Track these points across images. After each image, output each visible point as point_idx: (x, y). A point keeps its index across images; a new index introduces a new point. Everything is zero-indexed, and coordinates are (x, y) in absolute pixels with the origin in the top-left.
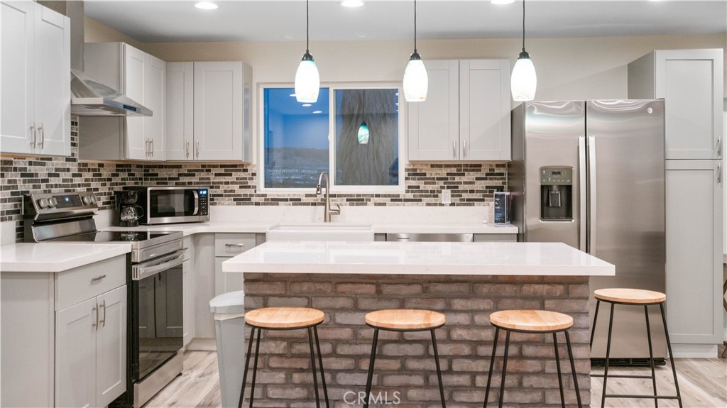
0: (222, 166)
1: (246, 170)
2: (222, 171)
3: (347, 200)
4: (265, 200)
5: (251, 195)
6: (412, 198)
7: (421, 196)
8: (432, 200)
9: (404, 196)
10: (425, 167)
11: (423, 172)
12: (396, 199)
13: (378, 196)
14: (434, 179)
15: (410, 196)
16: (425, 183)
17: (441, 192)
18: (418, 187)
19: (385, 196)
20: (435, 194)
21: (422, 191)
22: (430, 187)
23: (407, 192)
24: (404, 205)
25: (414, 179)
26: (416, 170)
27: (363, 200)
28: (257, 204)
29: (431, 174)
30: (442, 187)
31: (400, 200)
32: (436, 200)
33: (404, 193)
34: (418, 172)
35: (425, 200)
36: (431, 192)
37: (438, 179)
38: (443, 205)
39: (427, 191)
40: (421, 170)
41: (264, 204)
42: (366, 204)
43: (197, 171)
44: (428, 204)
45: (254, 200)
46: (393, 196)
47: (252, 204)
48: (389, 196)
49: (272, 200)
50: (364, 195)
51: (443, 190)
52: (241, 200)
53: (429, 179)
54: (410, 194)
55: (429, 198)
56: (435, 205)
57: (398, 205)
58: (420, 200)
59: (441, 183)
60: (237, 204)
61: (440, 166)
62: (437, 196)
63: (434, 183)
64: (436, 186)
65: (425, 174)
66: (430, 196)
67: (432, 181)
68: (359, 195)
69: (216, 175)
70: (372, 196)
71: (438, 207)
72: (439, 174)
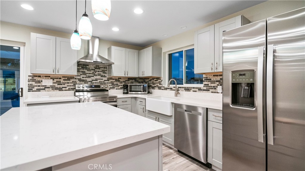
0: (156, 78)
1: (160, 79)
2: (156, 79)
3: (185, 89)
4: (164, 88)
5: (161, 87)
6: (206, 89)
7: (209, 88)
8: (214, 90)
9: (203, 88)
10: (211, 76)
11: (210, 78)
12: (200, 89)
13: (194, 88)
14: (214, 81)
15: (205, 88)
16: (211, 83)
17: (217, 87)
18: (208, 85)
19: (196, 88)
20: (215, 88)
21: (210, 87)
22: (213, 85)
23: (204, 87)
24: (203, 92)
25: (206, 81)
26: (207, 77)
27: (189, 89)
28: (163, 89)
29: (213, 79)
30: (218, 85)
31: (201, 90)
32: (215, 91)
33: (203, 87)
34: (208, 78)
35: (211, 90)
36: (213, 87)
37: (216, 81)
38: (218, 93)
39: (212, 87)
40: (209, 77)
41: (164, 90)
42: (190, 91)
43: (152, 80)
44: (212, 92)
45: (162, 88)
46: (199, 88)
47: (161, 89)
48: (197, 88)
49: (166, 88)
50: (190, 88)
51: (218, 86)
52: (160, 88)
53: (213, 81)
54: (205, 87)
55: (212, 90)
56: (215, 92)
57: (201, 92)
58: (209, 90)
59: (218, 83)
60: (159, 89)
61: (217, 76)
62: (216, 89)
63: (215, 83)
64: (215, 84)
65: (211, 79)
66: (213, 89)
67: (213, 82)
68: (188, 88)
69: (155, 81)
70: (192, 88)
71: (216, 94)
72: (217, 79)
